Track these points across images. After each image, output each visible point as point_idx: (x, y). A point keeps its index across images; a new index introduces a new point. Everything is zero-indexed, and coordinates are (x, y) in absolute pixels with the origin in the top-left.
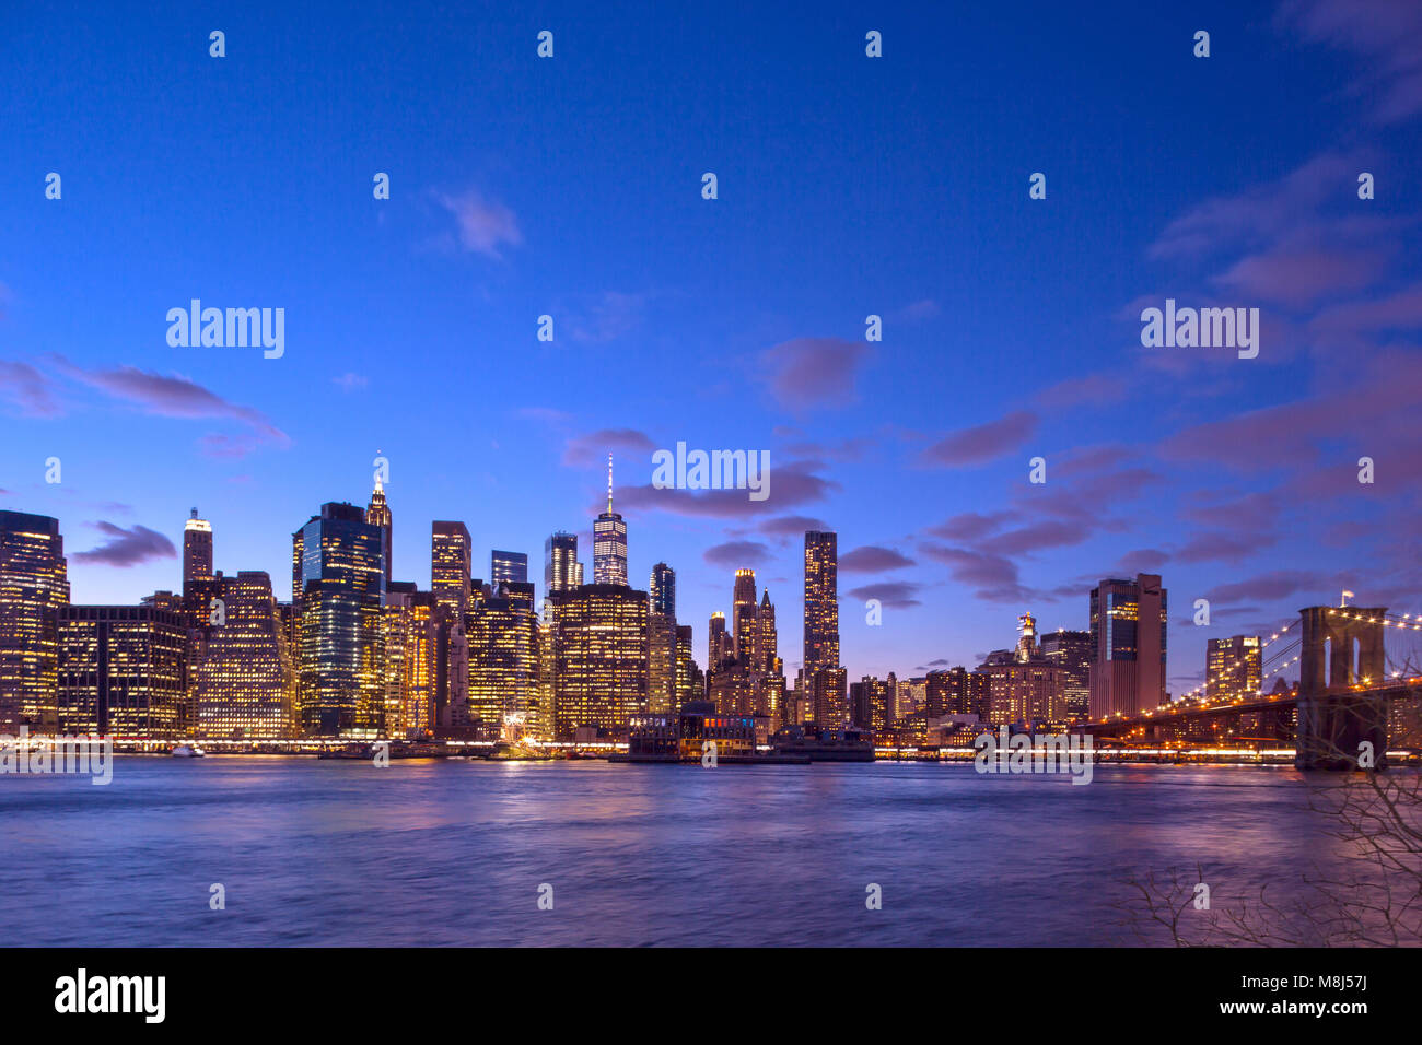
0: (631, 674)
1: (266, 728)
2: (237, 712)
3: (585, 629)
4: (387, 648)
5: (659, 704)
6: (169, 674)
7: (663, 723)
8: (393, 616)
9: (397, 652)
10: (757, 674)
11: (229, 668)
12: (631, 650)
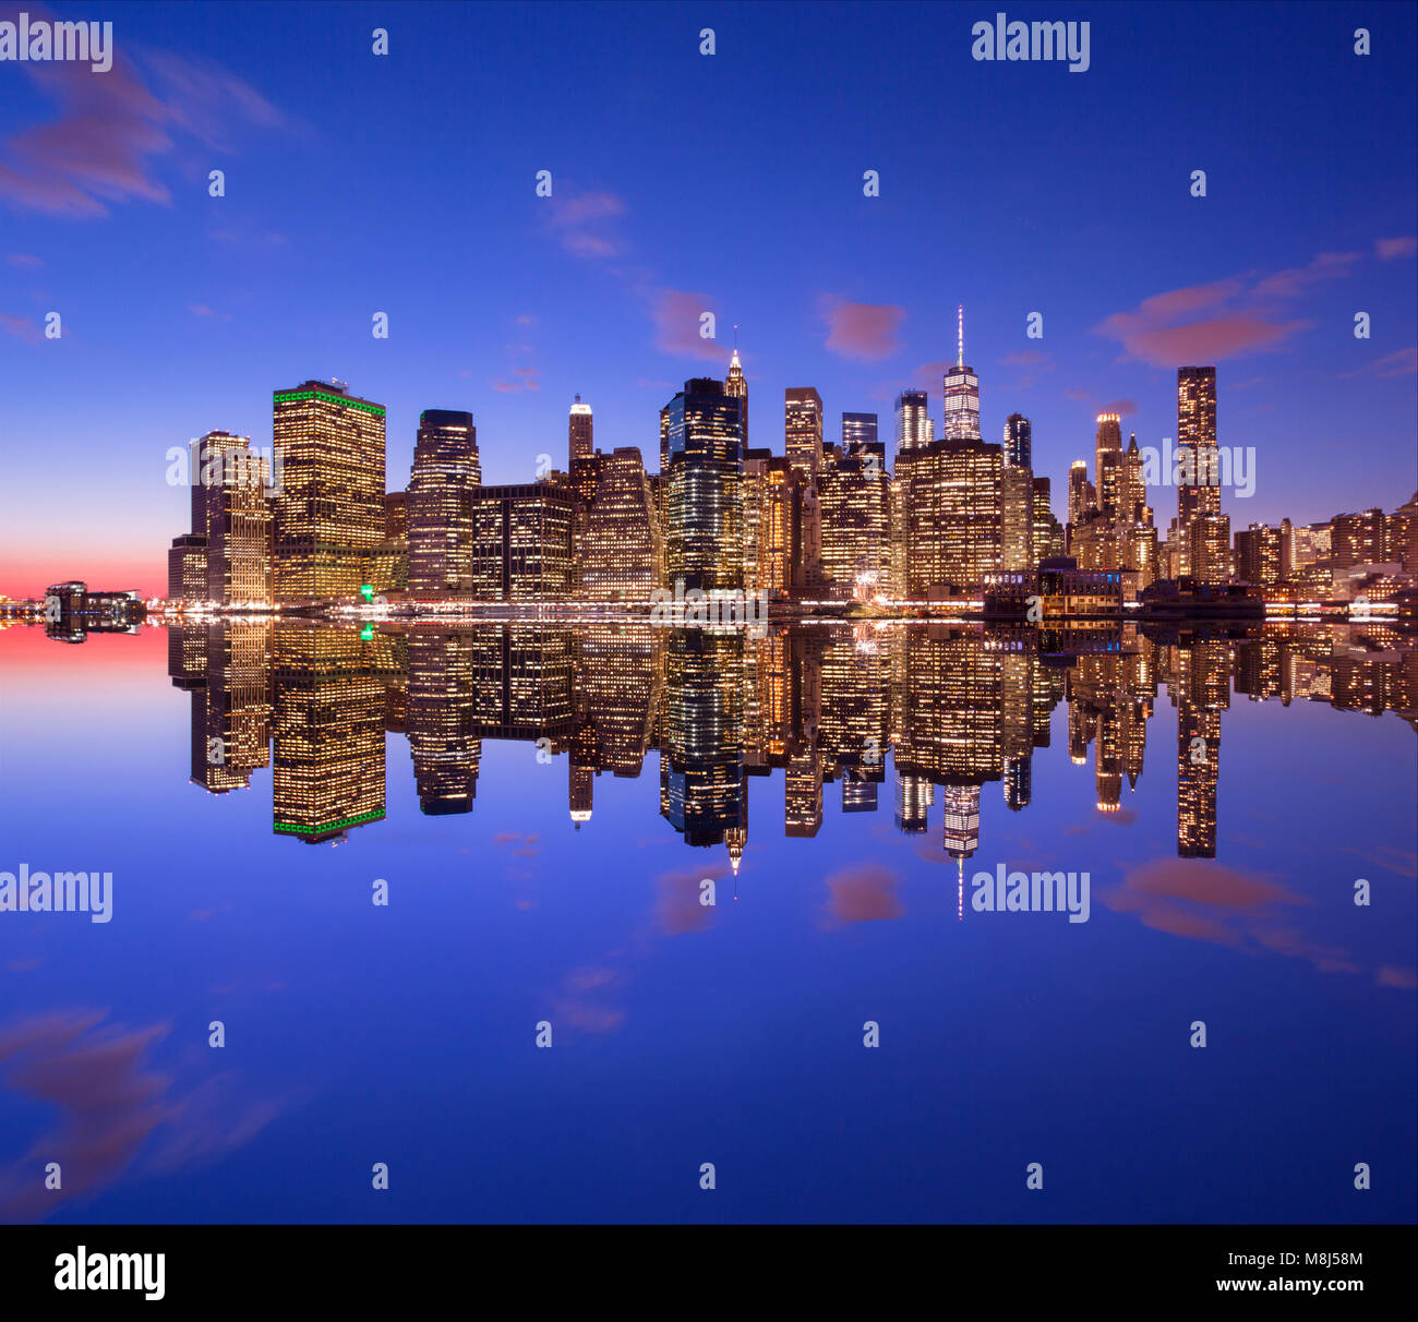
0: (984, 530)
1: (639, 591)
2: (614, 576)
3: (937, 486)
4: (745, 512)
5: (1015, 561)
6: (558, 543)
7: (1020, 580)
8: (750, 482)
9: (754, 516)
10: (1124, 525)
11: (607, 536)
12: (985, 505)
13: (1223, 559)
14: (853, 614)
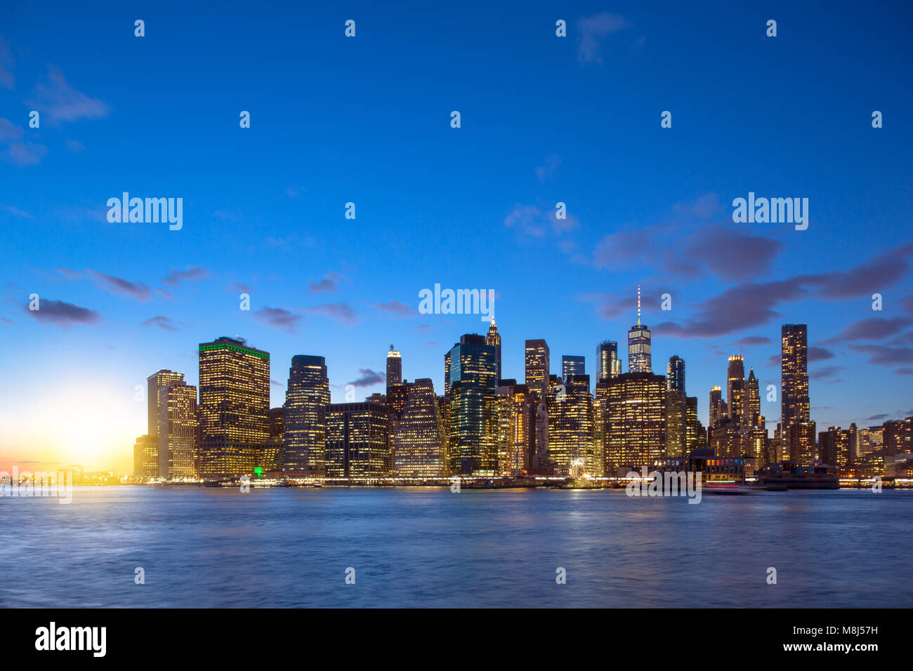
0: (654, 431)
1: (431, 470)
2: (415, 461)
3: (623, 403)
4: (499, 420)
5: (674, 451)
6: (379, 440)
7: (678, 463)
8: (503, 400)
9: (505, 423)
10: (746, 428)
11: (411, 436)
12: (654, 415)
13: (811, 450)
14: (569, 486)
